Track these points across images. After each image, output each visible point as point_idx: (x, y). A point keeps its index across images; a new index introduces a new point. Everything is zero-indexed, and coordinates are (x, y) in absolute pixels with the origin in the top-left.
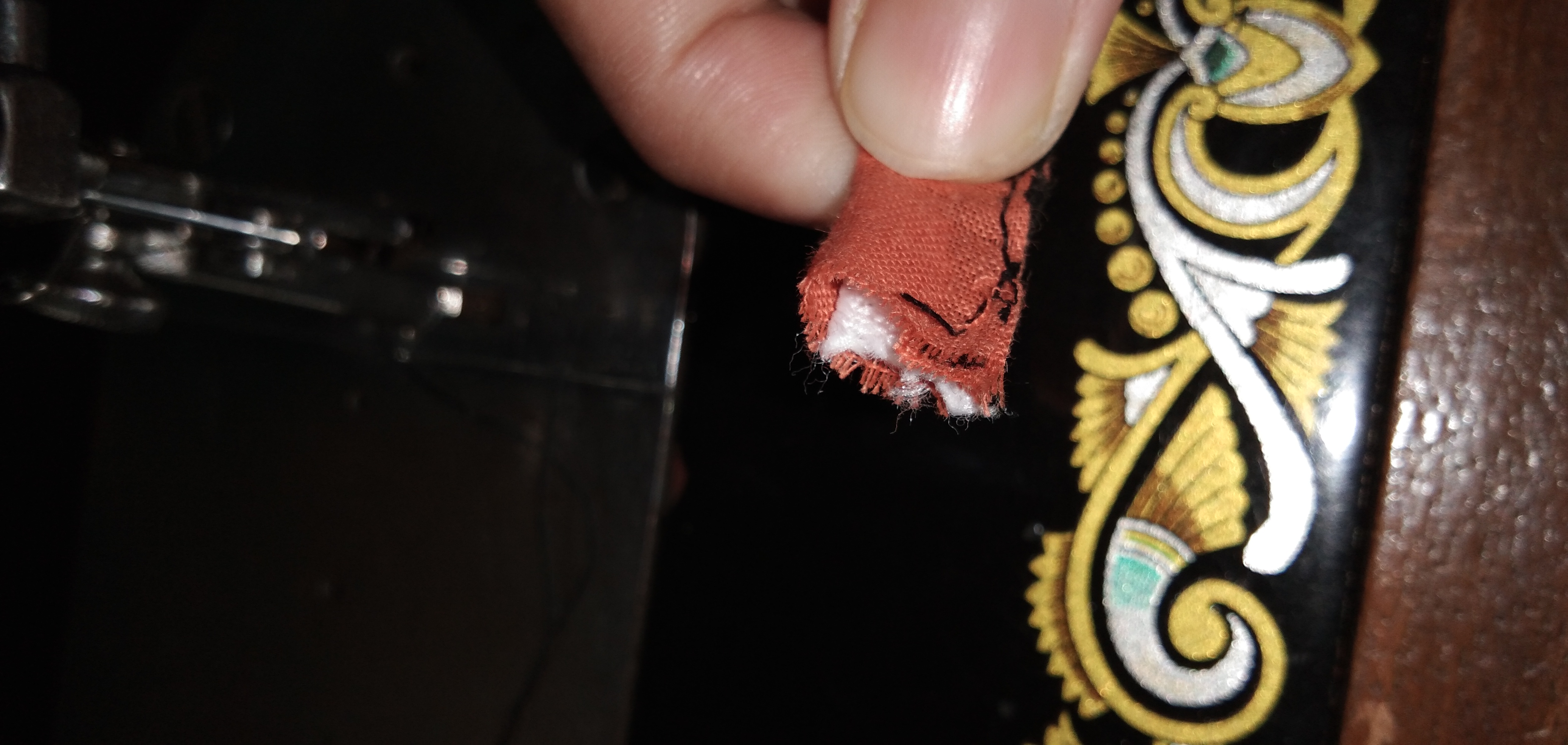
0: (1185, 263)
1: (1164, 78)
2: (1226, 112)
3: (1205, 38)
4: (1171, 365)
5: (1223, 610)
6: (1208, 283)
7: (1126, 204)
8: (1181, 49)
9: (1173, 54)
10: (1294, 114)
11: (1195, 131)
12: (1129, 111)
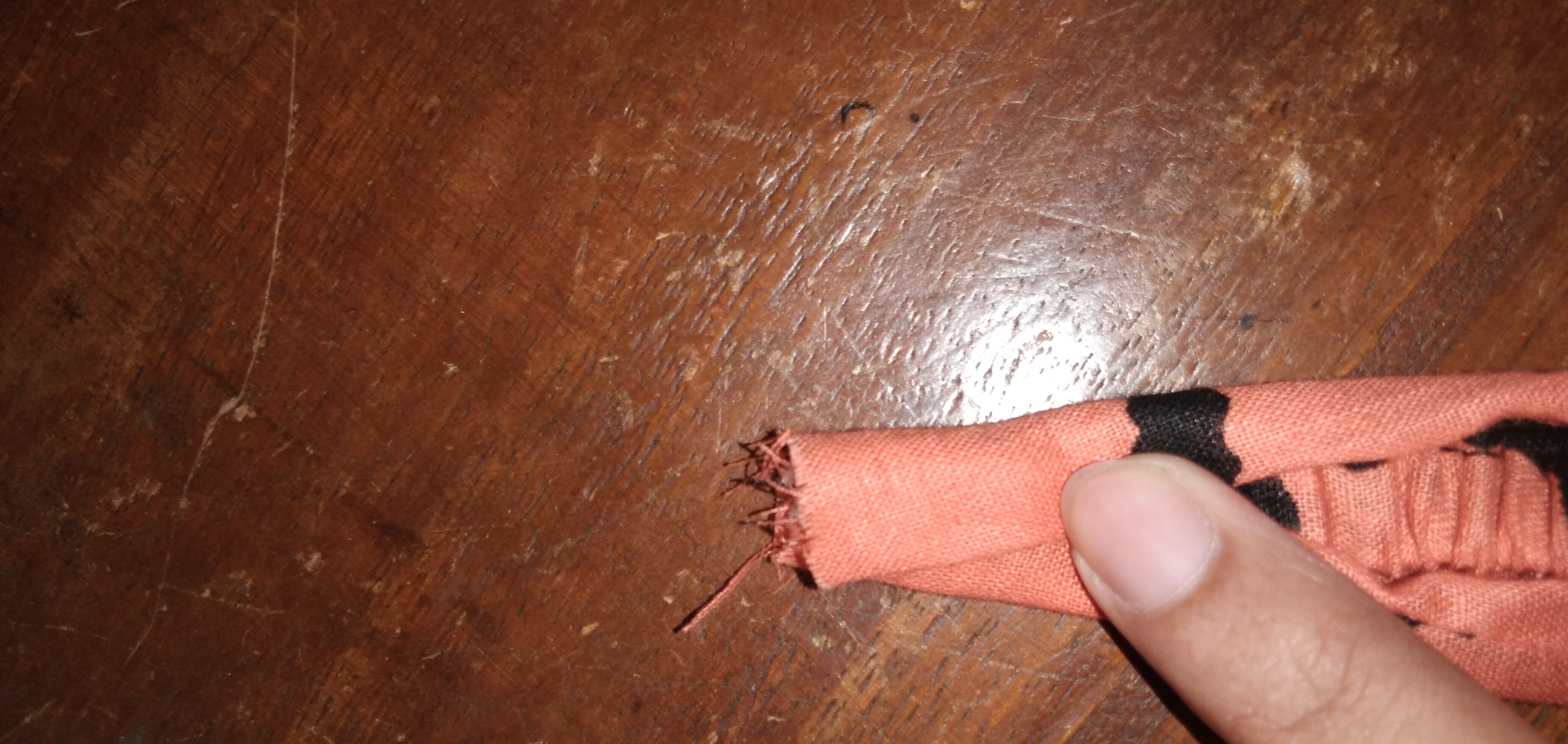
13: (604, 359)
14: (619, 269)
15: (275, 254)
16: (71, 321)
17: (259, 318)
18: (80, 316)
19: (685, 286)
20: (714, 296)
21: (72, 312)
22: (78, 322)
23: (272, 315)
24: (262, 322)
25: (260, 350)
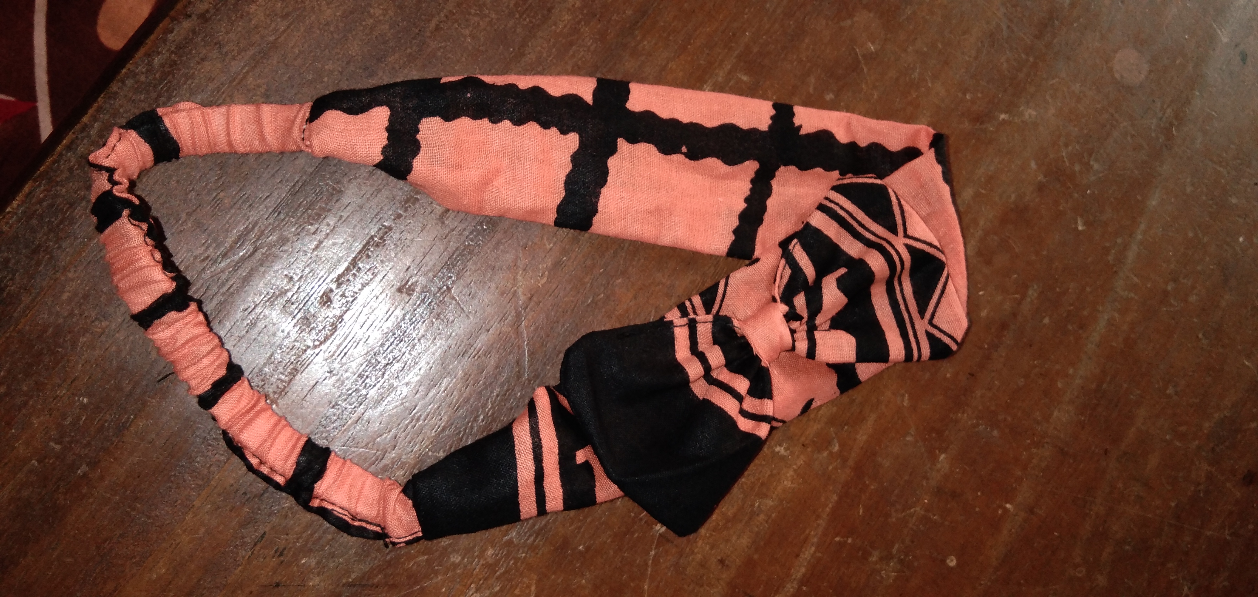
13: (523, 555)
14: (518, 590)
15: (646, 587)
16: (722, 559)
17: (652, 563)
18: (719, 560)
19: (492, 585)
20: (481, 582)
21: (722, 561)
22: (719, 558)
23: (647, 565)
24: (651, 561)
25: (652, 551)
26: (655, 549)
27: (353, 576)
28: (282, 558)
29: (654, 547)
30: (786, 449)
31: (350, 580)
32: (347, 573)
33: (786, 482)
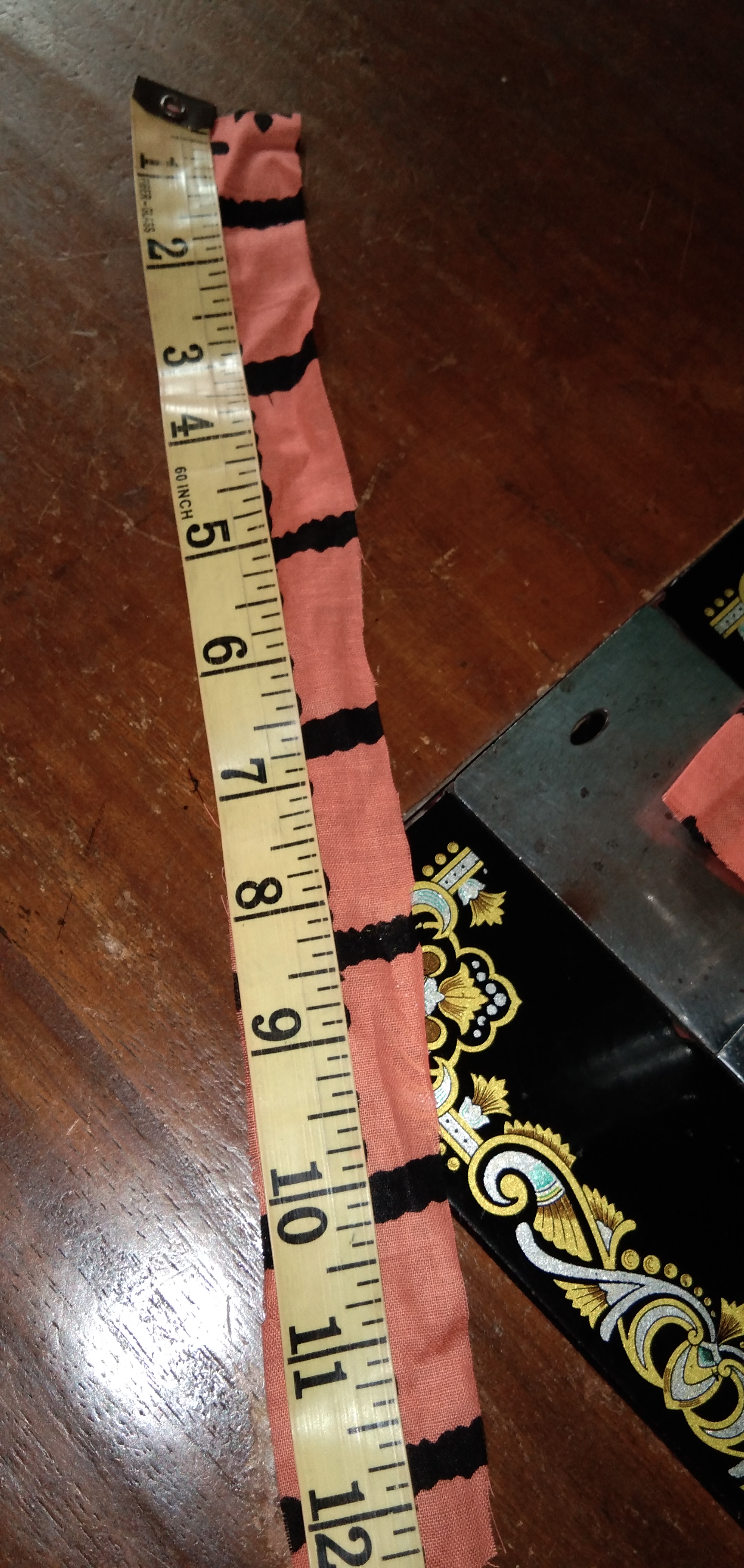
0: (642, 1286)
1: (713, 1332)
2: (685, 1344)
3: (717, 1358)
4: (608, 1252)
5: (514, 1201)
6: (631, 1288)
7: (676, 1282)
8: (719, 1346)
9: (718, 1341)
10: (669, 1366)
11: (687, 1327)
12: (709, 1309)
26: (149, 533)
27: (78, 841)
28: (33, 912)
29: (147, 535)
30: (80, 379)
31: (82, 846)
32: (74, 847)
33: (117, 389)
